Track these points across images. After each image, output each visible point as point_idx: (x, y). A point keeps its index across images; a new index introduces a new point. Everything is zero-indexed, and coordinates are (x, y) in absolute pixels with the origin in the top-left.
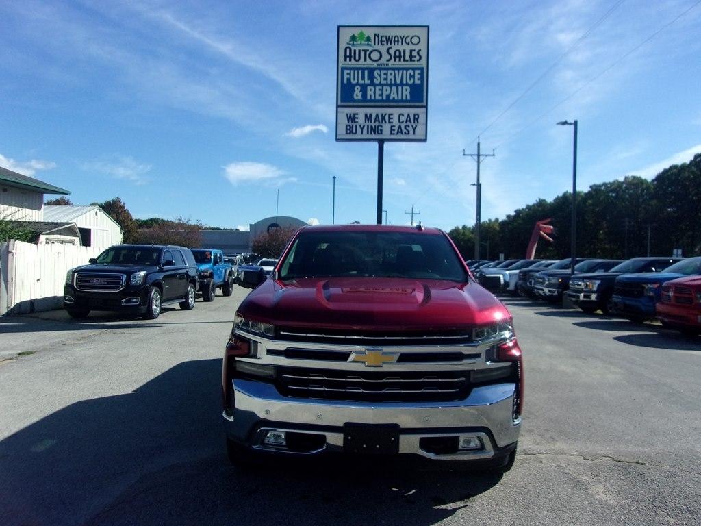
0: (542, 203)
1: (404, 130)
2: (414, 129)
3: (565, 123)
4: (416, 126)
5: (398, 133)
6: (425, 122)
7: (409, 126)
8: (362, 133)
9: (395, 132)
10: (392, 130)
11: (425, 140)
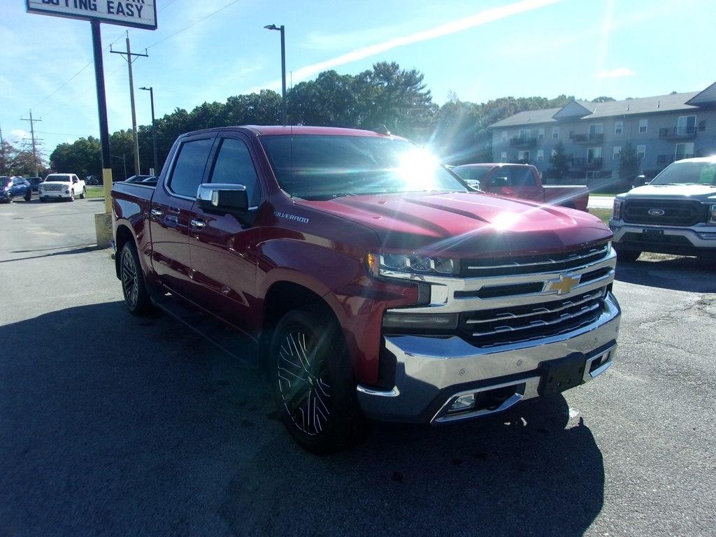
0: (181, 113)
1: (126, 10)
2: (139, 11)
3: (273, 27)
4: (141, 7)
5: (118, 13)
6: (153, 4)
7: (132, 6)
8: (67, 5)
9: (114, 10)
10: (109, 7)
11: (154, 27)
